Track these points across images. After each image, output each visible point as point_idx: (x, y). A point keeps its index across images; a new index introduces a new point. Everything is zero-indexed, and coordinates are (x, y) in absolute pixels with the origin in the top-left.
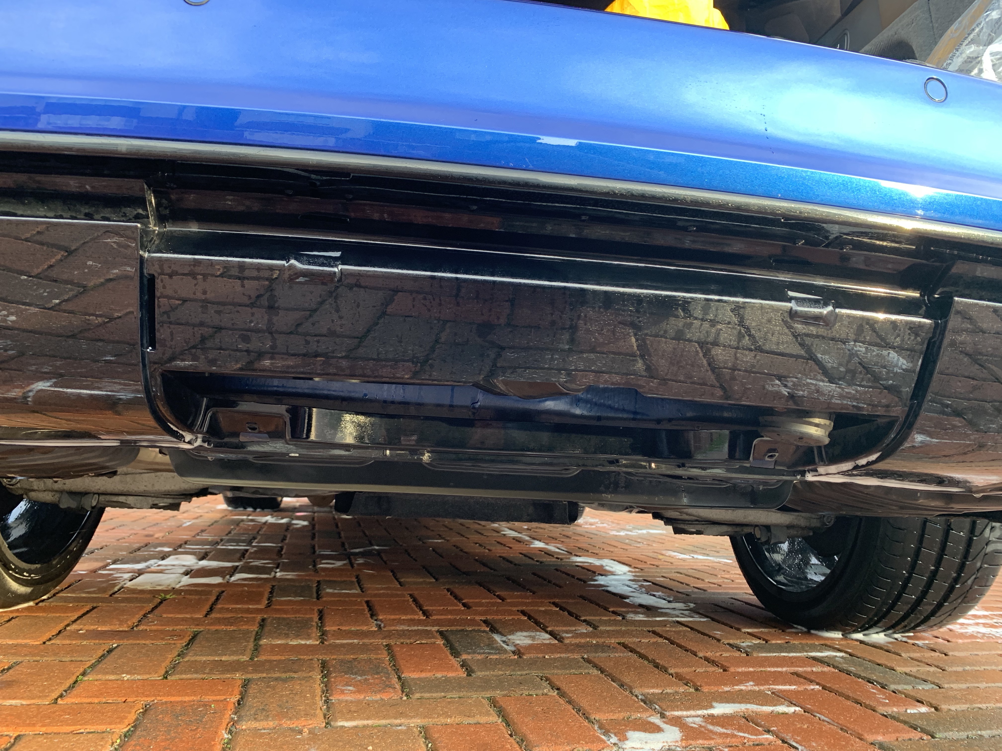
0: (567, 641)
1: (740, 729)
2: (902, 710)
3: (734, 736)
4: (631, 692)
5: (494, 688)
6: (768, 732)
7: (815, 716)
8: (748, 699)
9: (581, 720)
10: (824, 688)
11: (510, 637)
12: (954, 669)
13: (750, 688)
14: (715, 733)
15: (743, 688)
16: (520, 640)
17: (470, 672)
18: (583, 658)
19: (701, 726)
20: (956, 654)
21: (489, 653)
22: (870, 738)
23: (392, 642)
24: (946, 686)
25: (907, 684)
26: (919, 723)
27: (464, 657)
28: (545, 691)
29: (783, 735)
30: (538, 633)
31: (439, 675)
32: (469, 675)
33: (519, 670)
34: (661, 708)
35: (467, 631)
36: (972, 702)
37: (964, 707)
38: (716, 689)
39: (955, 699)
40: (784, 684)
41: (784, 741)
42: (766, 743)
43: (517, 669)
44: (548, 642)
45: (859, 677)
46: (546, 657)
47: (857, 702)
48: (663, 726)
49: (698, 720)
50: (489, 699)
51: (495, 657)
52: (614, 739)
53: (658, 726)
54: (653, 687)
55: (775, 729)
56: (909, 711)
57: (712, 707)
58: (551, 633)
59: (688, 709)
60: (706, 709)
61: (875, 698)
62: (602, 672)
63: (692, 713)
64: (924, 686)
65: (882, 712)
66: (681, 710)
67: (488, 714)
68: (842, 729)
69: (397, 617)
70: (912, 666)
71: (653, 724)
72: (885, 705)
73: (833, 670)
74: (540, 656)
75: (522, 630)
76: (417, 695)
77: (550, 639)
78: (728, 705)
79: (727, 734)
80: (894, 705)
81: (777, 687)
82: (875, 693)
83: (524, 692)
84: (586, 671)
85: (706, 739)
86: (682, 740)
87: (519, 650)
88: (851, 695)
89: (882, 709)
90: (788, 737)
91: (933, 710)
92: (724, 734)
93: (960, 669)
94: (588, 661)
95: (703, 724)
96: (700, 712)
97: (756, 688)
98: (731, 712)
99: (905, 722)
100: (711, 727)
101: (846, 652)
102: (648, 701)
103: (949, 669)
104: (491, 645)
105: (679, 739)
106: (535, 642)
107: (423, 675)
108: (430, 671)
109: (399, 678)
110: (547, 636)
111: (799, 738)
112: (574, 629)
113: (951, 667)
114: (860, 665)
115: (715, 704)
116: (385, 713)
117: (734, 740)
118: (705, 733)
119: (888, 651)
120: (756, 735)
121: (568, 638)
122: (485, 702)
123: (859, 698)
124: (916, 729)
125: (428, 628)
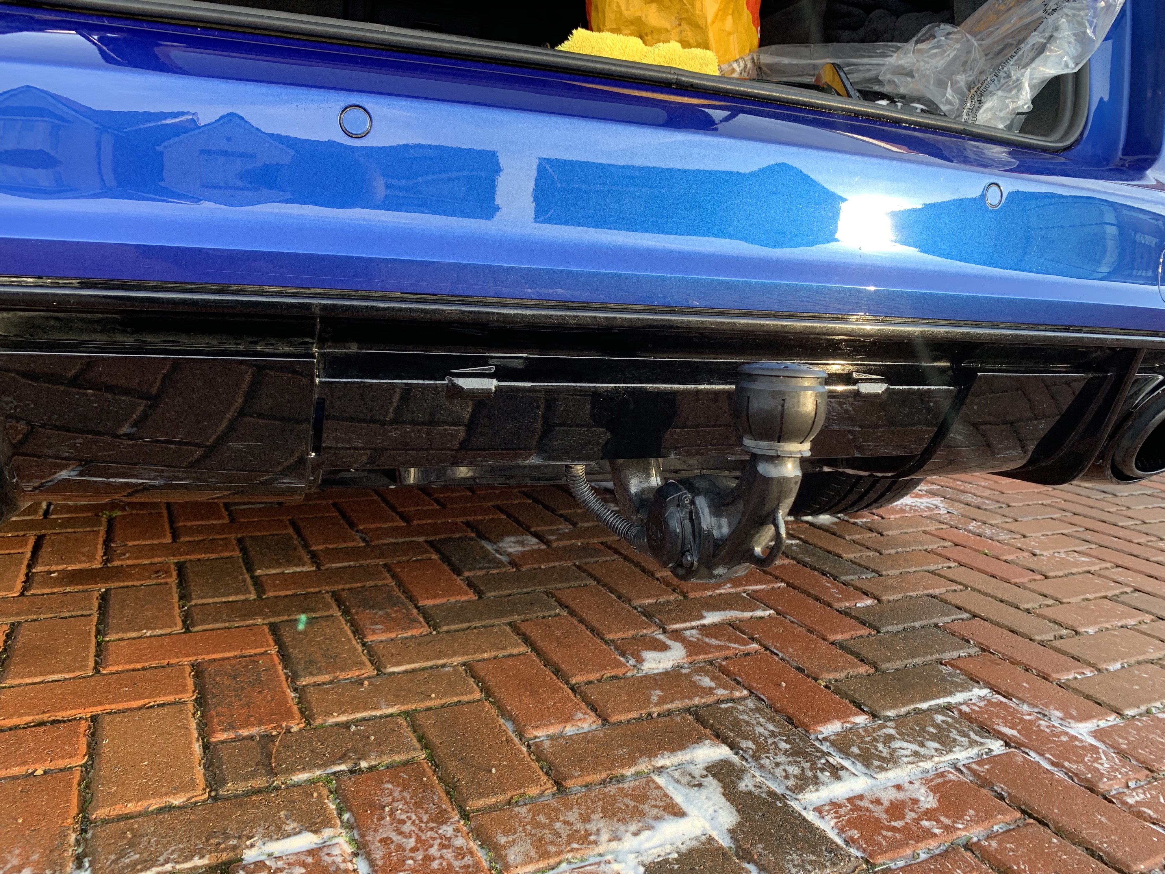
0: (554, 545)
1: (731, 640)
2: (852, 604)
3: (728, 648)
4: (630, 604)
5: (512, 612)
6: (753, 639)
7: (786, 618)
8: (730, 604)
9: (598, 641)
10: (789, 585)
11: (501, 545)
12: (889, 552)
13: (728, 591)
14: (711, 646)
15: (722, 591)
16: (511, 547)
17: (480, 594)
18: (575, 565)
19: (698, 639)
20: (890, 533)
21: (489, 568)
22: (832, 638)
23: (389, 561)
24: (884, 573)
25: (854, 574)
26: (868, 618)
27: (467, 574)
28: (557, 611)
29: (766, 642)
30: (525, 537)
31: (453, 600)
32: (480, 597)
33: (525, 587)
34: (661, 621)
35: (455, 539)
36: (905, 590)
37: (899, 596)
38: (701, 594)
39: (892, 589)
40: (755, 584)
41: (767, 649)
42: (753, 652)
43: (522, 585)
44: (536, 547)
45: (814, 568)
46: (543, 567)
47: (817, 599)
48: (669, 642)
49: (694, 632)
50: (510, 624)
51: (496, 571)
52: (632, 662)
53: (664, 643)
54: (648, 597)
55: (757, 636)
56: (858, 605)
57: (703, 617)
58: (536, 535)
59: (684, 621)
60: (699, 620)
61: (831, 592)
62: (598, 582)
63: (688, 624)
64: (867, 575)
65: (837, 607)
66: (678, 623)
67: (518, 645)
68: (808, 631)
69: (377, 525)
70: (855, 552)
71: (659, 640)
72: (839, 600)
73: (792, 561)
74: (536, 566)
75: (508, 534)
76: (445, 628)
77: (538, 544)
78: (715, 613)
79: (721, 646)
80: (846, 601)
81: (750, 588)
82: (830, 588)
83: (539, 614)
84: (584, 582)
85: (706, 654)
86: (687, 656)
87: (515, 561)
88: (811, 591)
89: (837, 605)
90: (769, 644)
91: (876, 601)
92: (719, 646)
93: (893, 551)
94: (581, 568)
95: (700, 637)
96: (694, 623)
97: (733, 590)
98: (719, 620)
99: (856, 618)
100: (707, 640)
101: (799, 539)
102: (647, 613)
103: (886, 552)
104: (486, 555)
105: (685, 656)
106: (526, 549)
107: (438, 601)
108: (443, 597)
109: (417, 608)
110: (535, 540)
111: (778, 645)
112: (555, 528)
113: (887, 549)
114: (814, 554)
115: (705, 613)
116: (425, 653)
117: (728, 652)
118: (704, 647)
119: (834, 534)
120: (745, 645)
121: (554, 541)
122: (508, 629)
123: (818, 594)
124: (865, 625)
125: (416, 539)
